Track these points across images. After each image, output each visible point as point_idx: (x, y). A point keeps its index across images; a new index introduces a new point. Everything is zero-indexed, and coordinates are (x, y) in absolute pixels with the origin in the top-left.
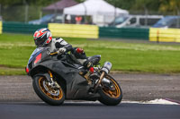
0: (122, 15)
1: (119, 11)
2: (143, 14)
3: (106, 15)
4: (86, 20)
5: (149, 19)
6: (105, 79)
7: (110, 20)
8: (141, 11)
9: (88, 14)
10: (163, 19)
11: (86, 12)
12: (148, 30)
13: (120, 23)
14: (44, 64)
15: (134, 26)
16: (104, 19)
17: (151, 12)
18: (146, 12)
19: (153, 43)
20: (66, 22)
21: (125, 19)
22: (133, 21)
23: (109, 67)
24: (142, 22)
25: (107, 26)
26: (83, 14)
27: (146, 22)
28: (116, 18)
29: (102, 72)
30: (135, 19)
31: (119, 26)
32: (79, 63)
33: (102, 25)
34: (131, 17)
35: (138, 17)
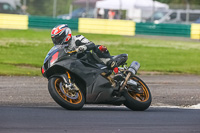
0: (161, 9)
1: (158, 5)
2: (185, 9)
3: (144, 9)
4: (121, 15)
5: (191, 14)
7: (148, 15)
8: (181, 5)
9: (123, 8)
11: (121, 5)
12: (190, 26)
13: (158, 19)
14: (61, 64)
15: (174, 22)
17: (194, 6)
18: (188, 6)
19: (195, 41)
21: (165, 13)
22: (173, 16)
24: (183, 17)
25: (144, 21)
26: (117, 8)
27: (188, 18)
28: (155, 13)
29: (127, 72)
30: (176, 14)
31: (157, 22)
32: (102, 63)
33: (139, 21)
34: (171, 11)
35: (179, 12)
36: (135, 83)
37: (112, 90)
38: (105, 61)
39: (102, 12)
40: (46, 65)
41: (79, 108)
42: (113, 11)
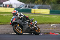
0: (22, 4)
1: (21, 3)
2: (29, 4)
4: (10, 6)
5: (31, 6)
6: (35, 26)
7: (18, 6)
8: (28, 3)
9: (11, 4)
10: (36, 6)
11: (10, 3)
12: (31, 9)
13: (22, 7)
15: (26, 8)
16: (16, 6)
17: (32, 3)
18: (30, 3)
19: (33, 14)
20: (4, 7)
21: (23, 6)
22: (26, 7)
23: (36, 22)
24: (29, 7)
25: (17, 8)
26: (9, 4)
27: (30, 7)
28: (20, 5)
30: (27, 6)
31: (21, 8)
33: (16, 8)
34: (25, 5)
35: (28, 5)
36: (36, 27)
37: (30, 29)
38: (28, 20)
39: (4, 5)
40: (12, 22)
41: (21, 34)
42: (8, 5)
